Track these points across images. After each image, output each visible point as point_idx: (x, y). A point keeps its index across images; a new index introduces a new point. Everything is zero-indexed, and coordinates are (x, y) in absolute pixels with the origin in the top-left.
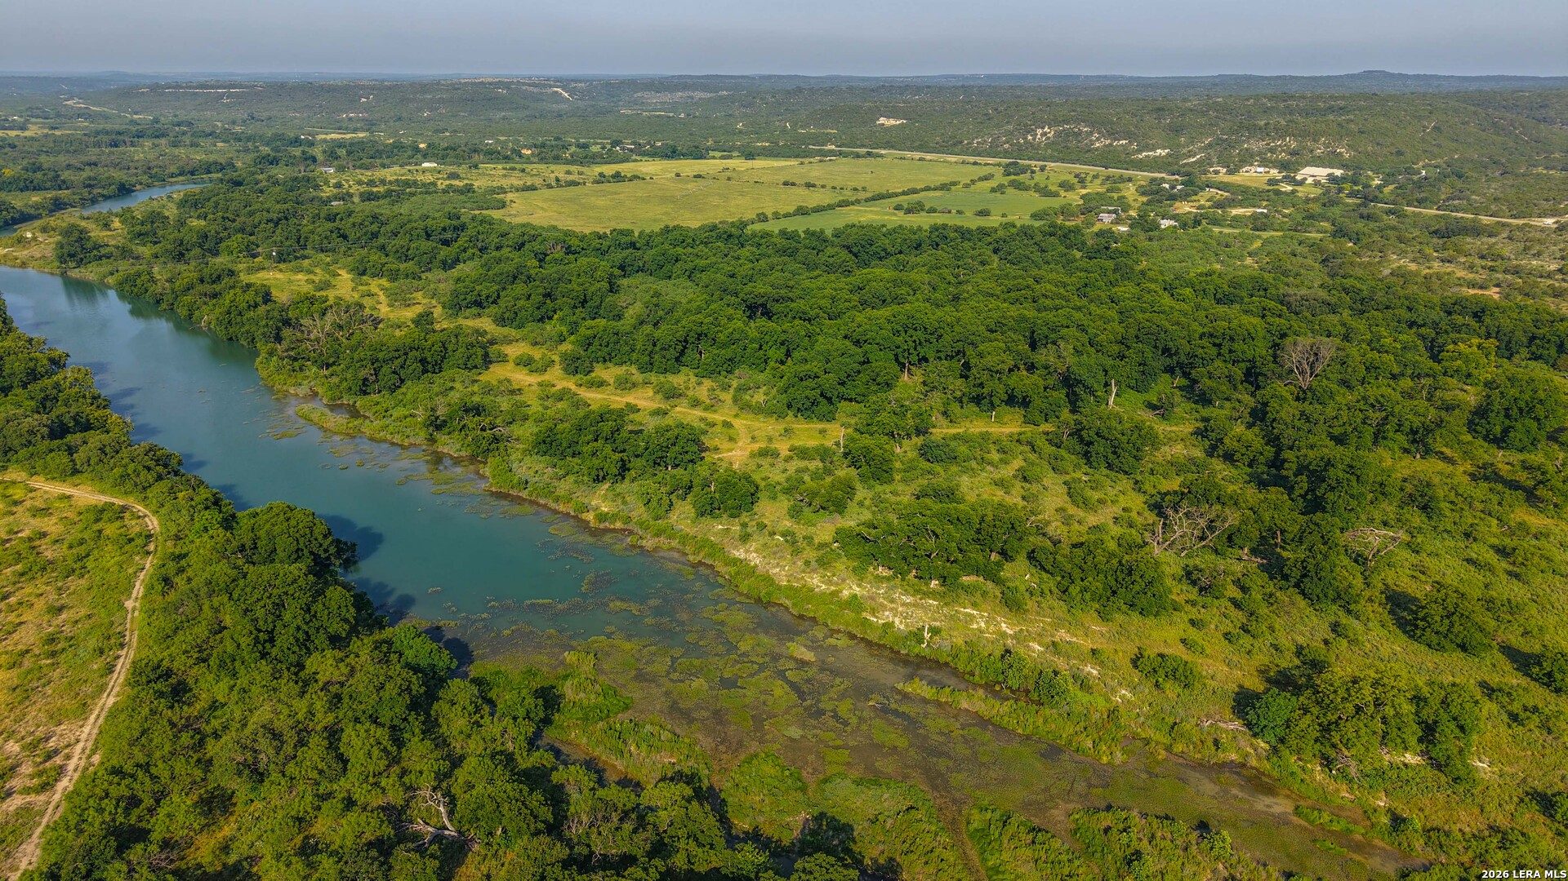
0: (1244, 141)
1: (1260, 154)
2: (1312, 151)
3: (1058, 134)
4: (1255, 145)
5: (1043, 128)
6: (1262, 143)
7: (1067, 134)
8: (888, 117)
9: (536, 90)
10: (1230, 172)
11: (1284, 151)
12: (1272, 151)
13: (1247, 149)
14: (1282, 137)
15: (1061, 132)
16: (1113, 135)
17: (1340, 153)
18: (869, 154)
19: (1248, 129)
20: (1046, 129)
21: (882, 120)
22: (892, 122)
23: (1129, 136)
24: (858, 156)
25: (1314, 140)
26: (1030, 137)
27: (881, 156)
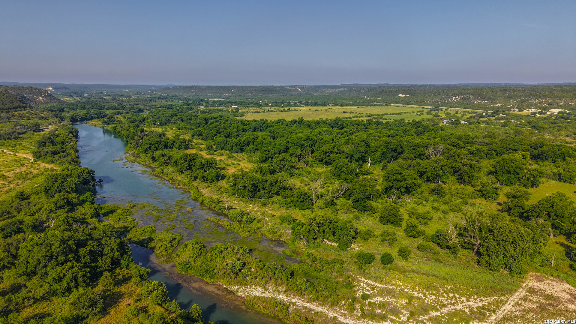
0: (530, 100)
1: (535, 104)
2: (558, 104)
3: (461, 99)
4: (534, 101)
5: (456, 97)
6: (537, 100)
7: (464, 98)
8: (403, 94)
9: (290, 88)
10: (519, 111)
11: (545, 103)
12: (540, 103)
13: (530, 103)
14: (546, 98)
15: (462, 98)
16: (483, 99)
17: (571, 105)
18: (386, 105)
19: (532, 95)
20: (457, 97)
21: (400, 95)
22: (404, 96)
23: (489, 99)
24: (382, 106)
25: (560, 99)
26: (450, 100)
27: (390, 106)
